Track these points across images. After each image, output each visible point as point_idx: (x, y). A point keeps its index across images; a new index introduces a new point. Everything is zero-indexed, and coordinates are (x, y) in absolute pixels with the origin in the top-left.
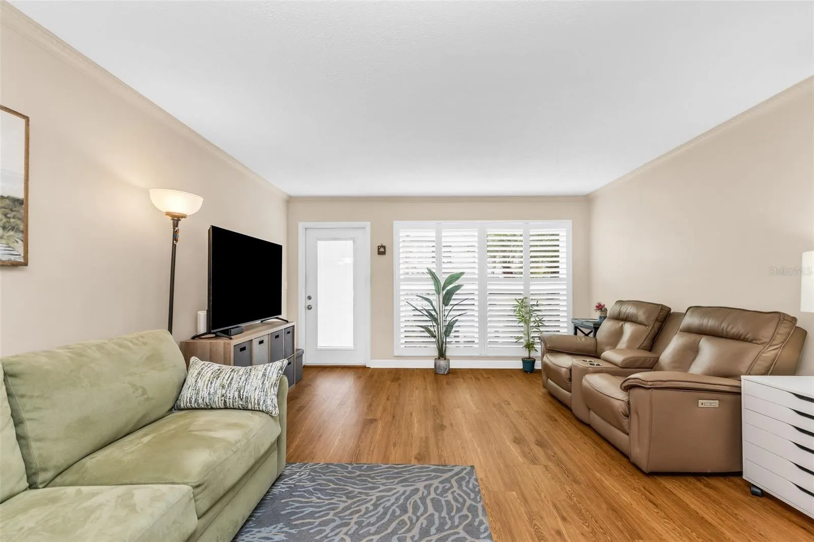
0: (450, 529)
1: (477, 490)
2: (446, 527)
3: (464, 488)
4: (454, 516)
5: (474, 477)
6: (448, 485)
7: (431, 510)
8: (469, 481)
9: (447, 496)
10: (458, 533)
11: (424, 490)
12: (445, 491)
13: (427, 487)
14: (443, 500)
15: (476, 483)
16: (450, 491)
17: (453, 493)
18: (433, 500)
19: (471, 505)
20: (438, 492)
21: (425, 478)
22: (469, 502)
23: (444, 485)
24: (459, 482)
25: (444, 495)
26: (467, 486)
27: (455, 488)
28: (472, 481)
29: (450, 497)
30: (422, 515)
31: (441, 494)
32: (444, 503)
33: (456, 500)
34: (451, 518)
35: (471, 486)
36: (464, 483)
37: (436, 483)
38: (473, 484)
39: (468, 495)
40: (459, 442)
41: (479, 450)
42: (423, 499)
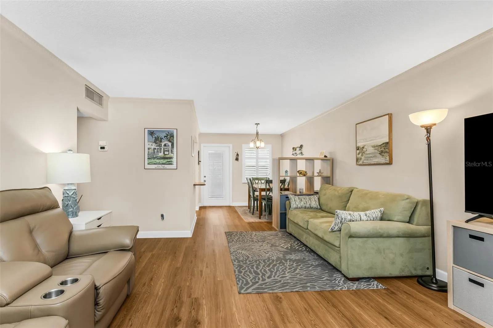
0: (249, 266)
1: (238, 279)
2: (250, 266)
3: (244, 280)
4: (248, 269)
5: (239, 285)
6: (253, 281)
7: (258, 271)
8: (242, 283)
9: (253, 276)
10: (246, 265)
11: (265, 278)
12: (255, 278)
13: (264, 280)
14: (254, 274)
15: (238, 283)
16: (252, 278)
17: (250, 278)
18: (259, 274)
19: (241, 273)
20: (257, 278)
21: (268, 284)
22: (242, 274)
23: (255, 281)
24: (247, 283)
25: (254, 276)
26: (243, 281)
27: (249, 280)
28: (240, 284)
29: (251, 276)
30: (262, 269)
31: (256, 277)
32: (253, 273)
33: (249, 275)
34: (249, 269)
35: (241, 281)
36: (245, 282)
37: (260, 282)
38: (239, 282)
39: (242, 277)
40: (252, 318)
41: (234, 309)
42: (264, 275)
